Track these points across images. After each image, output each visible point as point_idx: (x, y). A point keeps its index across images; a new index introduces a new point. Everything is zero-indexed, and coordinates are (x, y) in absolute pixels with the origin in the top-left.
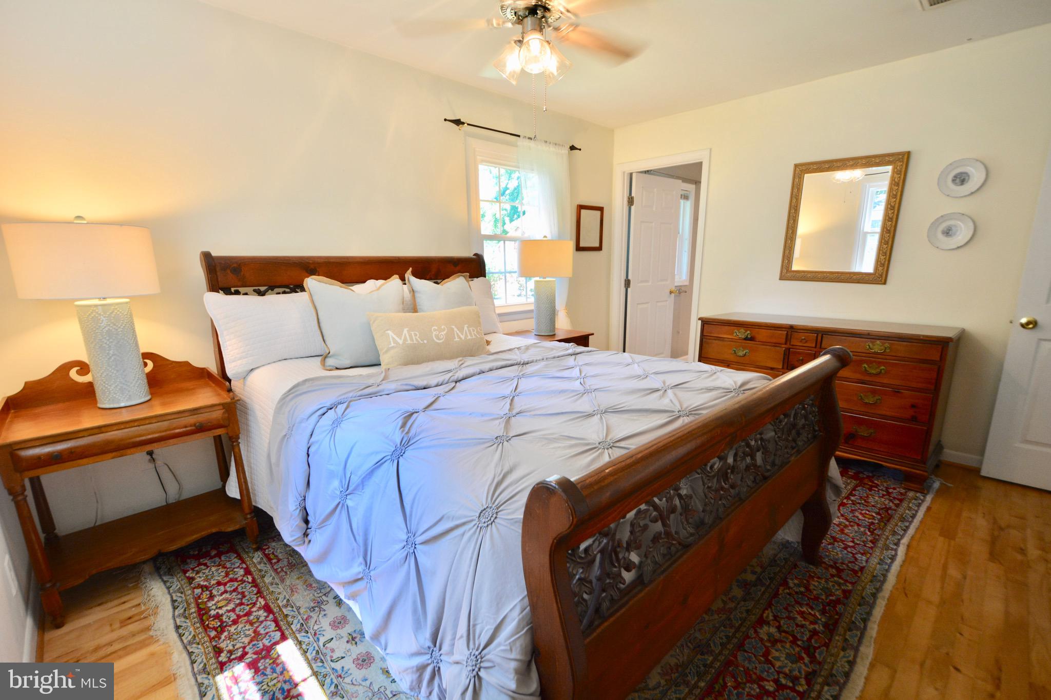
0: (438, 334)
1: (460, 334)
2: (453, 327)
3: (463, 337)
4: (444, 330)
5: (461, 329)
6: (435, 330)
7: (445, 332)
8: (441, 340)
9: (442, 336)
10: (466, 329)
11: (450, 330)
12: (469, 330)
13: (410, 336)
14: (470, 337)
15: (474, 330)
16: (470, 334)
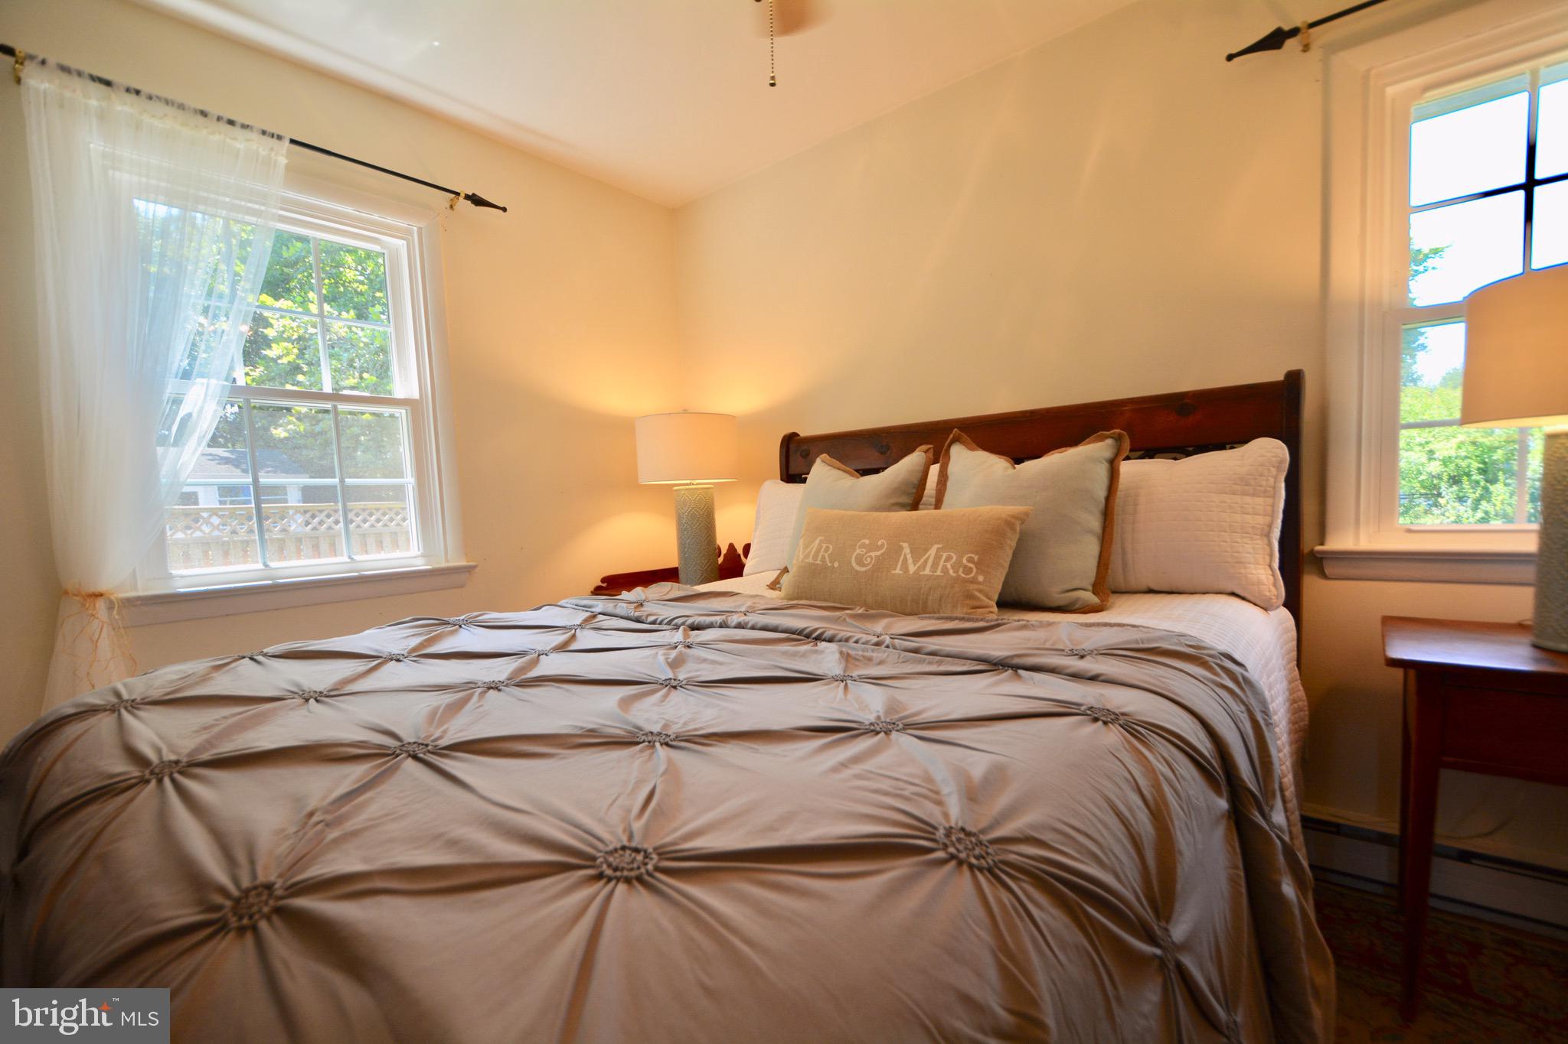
0: (864, 555)
1: (910, 561)
2: (905, 545)
3: (912, 569)
4: (879, 548)
5: (918, 552)
6: (863, 546)
7: (878, 553)
8: (864, 565)
9: (869, 559)
10: (933, 551)
11: (895, 551)
12: (938, 557)
13: (818, 551)
14: (927, 572)
15: (948, 559)
16: (935, 565)
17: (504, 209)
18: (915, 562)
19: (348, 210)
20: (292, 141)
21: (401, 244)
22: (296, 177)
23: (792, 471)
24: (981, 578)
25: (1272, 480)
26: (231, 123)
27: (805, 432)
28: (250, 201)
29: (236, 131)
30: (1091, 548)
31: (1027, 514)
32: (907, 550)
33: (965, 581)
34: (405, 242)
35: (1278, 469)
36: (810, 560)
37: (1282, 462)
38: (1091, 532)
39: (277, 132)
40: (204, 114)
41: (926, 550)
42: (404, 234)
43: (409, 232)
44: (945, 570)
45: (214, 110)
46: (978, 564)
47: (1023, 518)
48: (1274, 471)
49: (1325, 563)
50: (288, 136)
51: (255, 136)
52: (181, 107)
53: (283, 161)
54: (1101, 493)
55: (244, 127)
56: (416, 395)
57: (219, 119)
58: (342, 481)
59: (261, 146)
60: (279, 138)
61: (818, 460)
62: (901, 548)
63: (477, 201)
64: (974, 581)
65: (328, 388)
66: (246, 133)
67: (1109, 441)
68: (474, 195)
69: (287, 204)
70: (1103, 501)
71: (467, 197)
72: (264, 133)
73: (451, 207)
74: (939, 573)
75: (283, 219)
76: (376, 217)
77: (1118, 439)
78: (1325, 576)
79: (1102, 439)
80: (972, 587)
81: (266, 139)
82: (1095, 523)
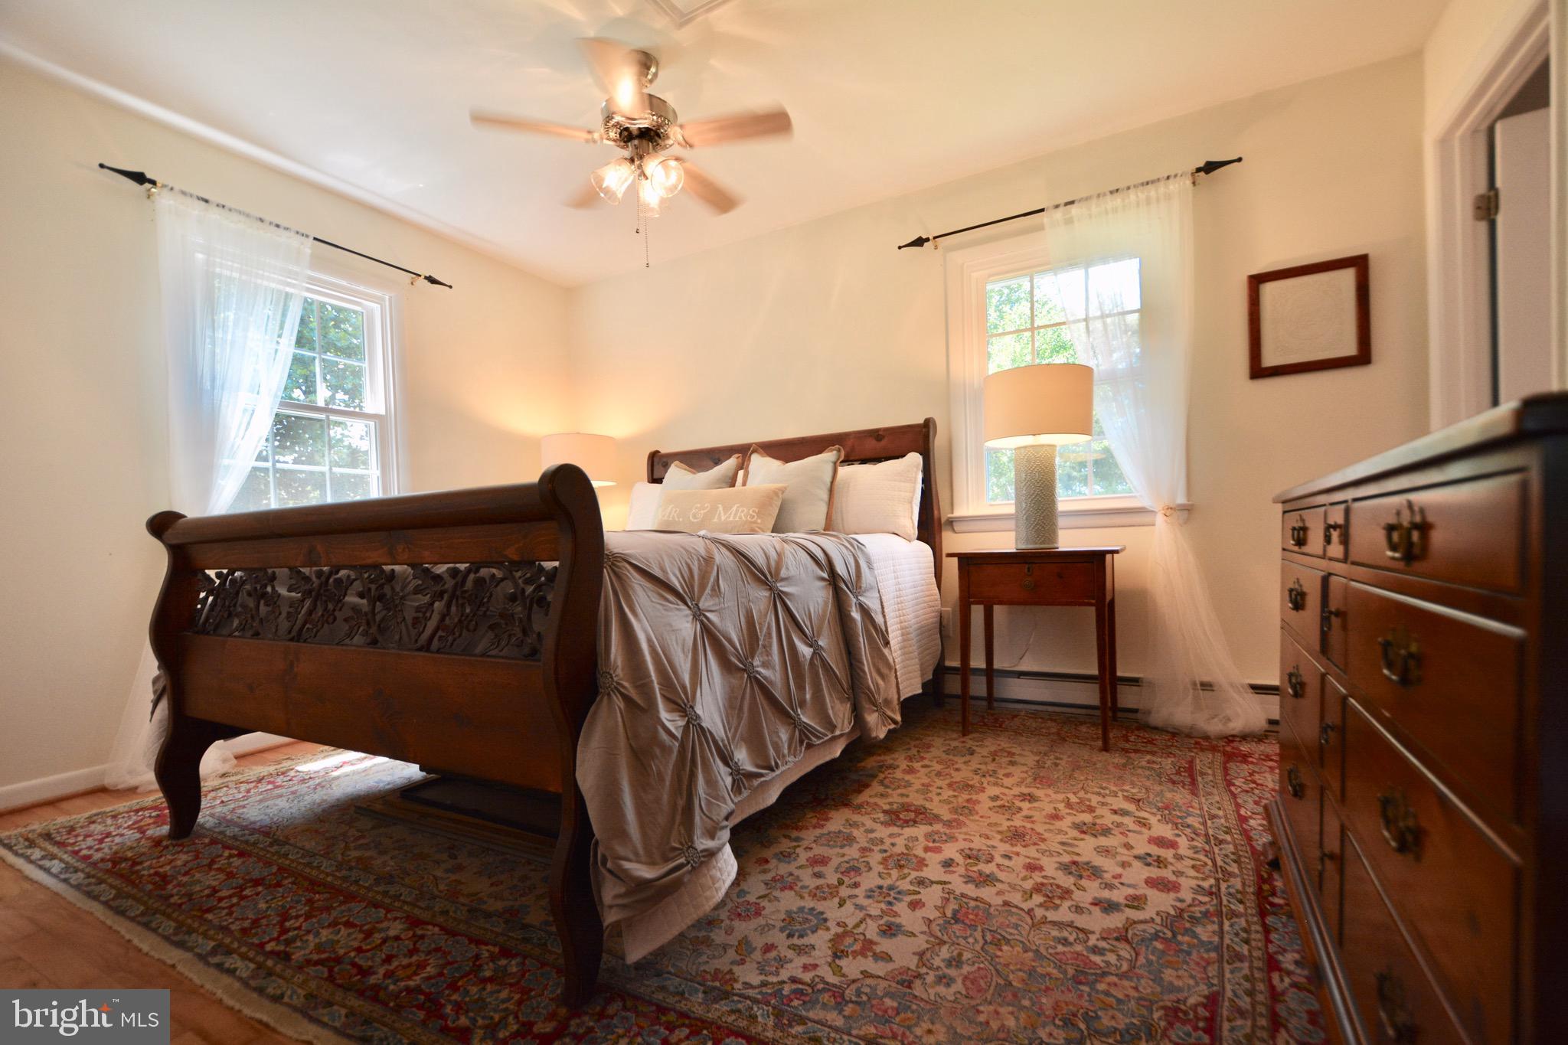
0: (697, 511)
1: (722, 514)
2: (720, 506)
4: (705, 509)
6: (698, 508)
7: (705, 511)
9: (700, 515)
10: (735, 508)
11: (714, 509)
12: (737, 511)
13: (670, 513)
14: (731, 519)
15: (742, 511)
16: (735, 515)
17: (451, 287)
18: (725, 514)
19: (344, 283)
20: (315, 239)
21: (376, 307)
22: (316, 263)
23: (655, 477)
24: (759, 521)
25: (914, 475)
26: (278, 226)
27: (664, 451)
28: (289, 278)
29: (281, 231)
30: (823, 509)
31: (785, 488)
32: (721, 508)
33: (751, 522)
34: (379, 306)
35: (917, 468)
36: (666, 518)
37: (919, 465)
38: (822, 500)
39: (305, 232)
40: (261, 220)
41: (731, 508)
42: (378, 300)
43: (383, 299)
44: (740, 518)
45: (268, 218)
46: (758, 514)
47: (783, 490)
48: (915, 469)
49: (954, 524)
50: (312, 235)
51: (292, 234)
52: (248, 216)
53: (308, 251)
54: (828, 480)
55: (286, 229)
56: (382, 412)
57: (271, 223)
58: (331, 469)
59: (295, 241)
60: (307, 236)
61: (673, 465)
62: (718, 507)
63: (432, 280)
64: (755, 522)
65: (321, 403)
66: (287, 233)
67: (835, 452)
68: (430, 276)
69: (312, 280)
70: (829, 484)
71: (426, 278)
72: (298, 233)
73: (412, 284)
74: (737, 519)
75: (308, 290)
76: (361, 288)
77: (839, 451)
78: (954, 531)
79: (832, 451)
80: (754, 525)
81: (299, 237)
82: (825, 496)
